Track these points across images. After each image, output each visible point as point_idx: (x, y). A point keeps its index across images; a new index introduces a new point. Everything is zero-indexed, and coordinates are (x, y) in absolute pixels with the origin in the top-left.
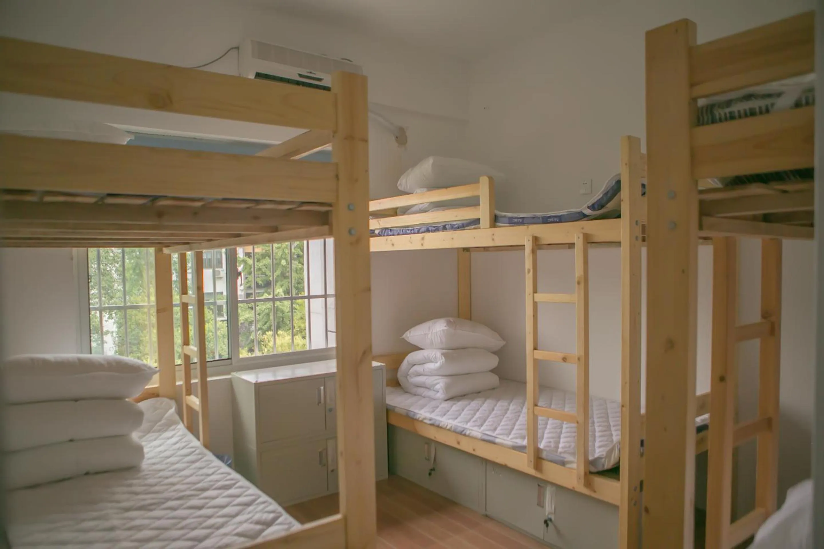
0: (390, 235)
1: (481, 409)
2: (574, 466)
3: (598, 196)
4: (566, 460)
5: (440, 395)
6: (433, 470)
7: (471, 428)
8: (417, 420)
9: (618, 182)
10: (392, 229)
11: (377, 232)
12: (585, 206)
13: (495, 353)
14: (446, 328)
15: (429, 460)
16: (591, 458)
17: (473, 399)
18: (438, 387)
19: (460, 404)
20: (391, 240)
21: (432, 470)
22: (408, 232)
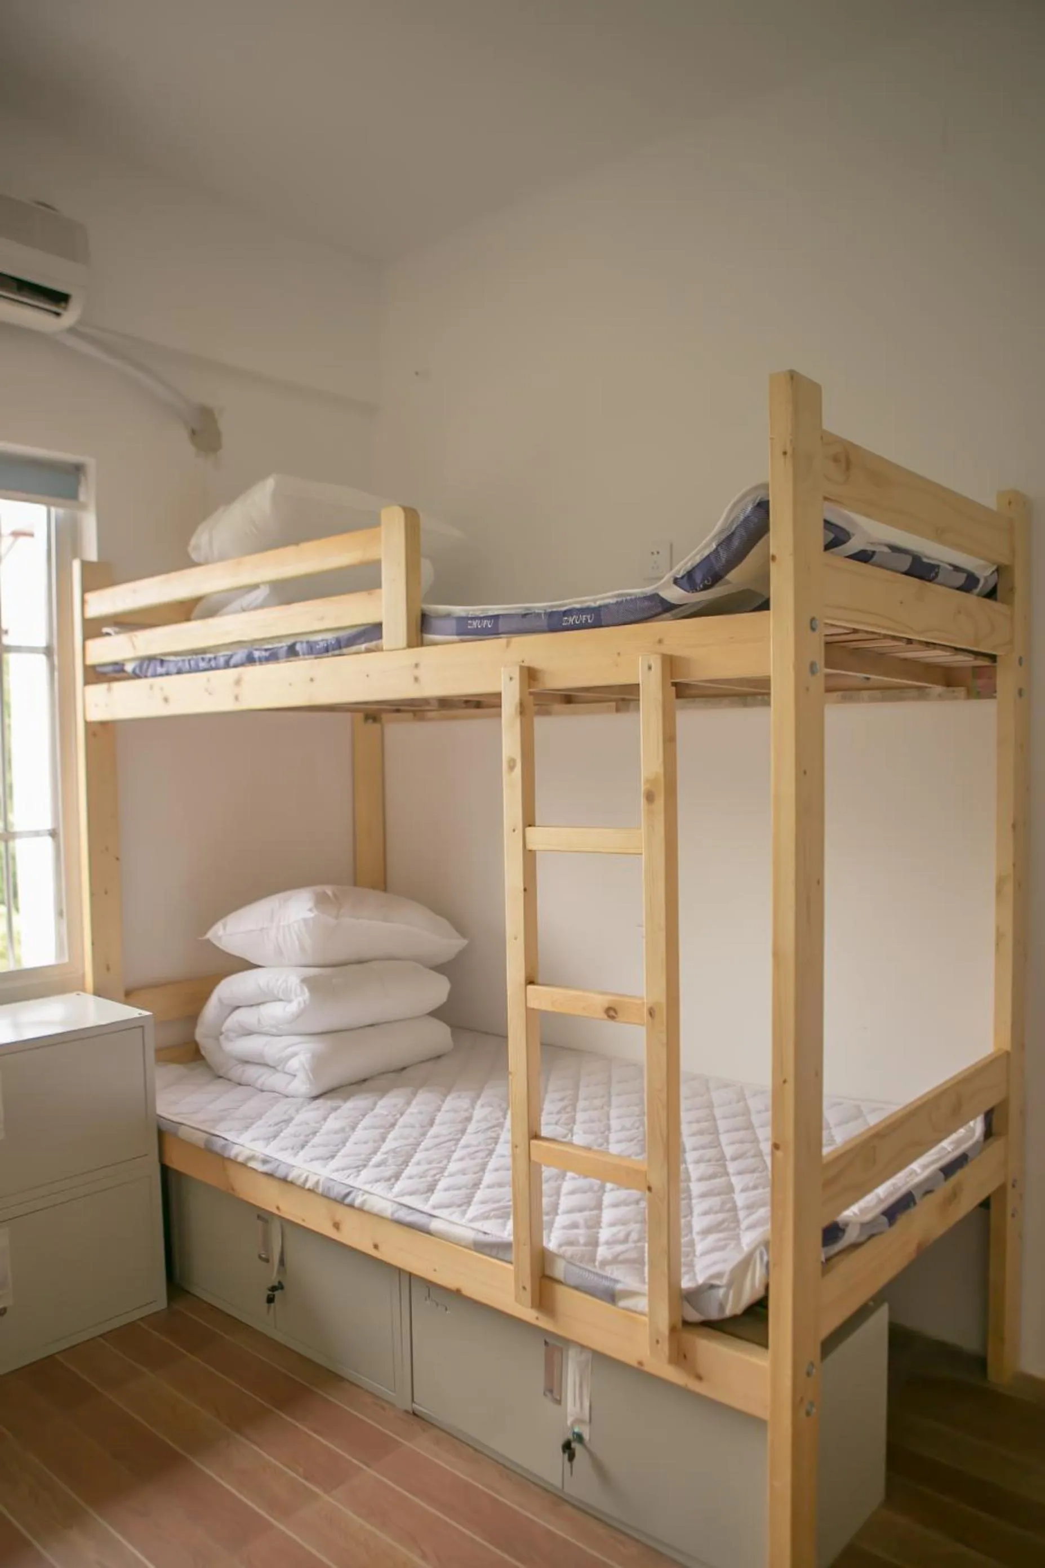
0: (161, 675)
1: (401, 1122)
2: (642, 1304)
3: (705, 548)
4: (619, 1287)
5: (301, 1086)
6: (279, 1287)
7: (367, 1187)
8: (233, 1161)
9: (763, 507)
10: (163, 658)
11: (129, 667)
12: (668, 577)
13: (440, 969)
14: (311, 915)
15: (267, 1260)
16: (686, 1283)
17: (383, 1092)
18: (294, 1064)
19: (350, 1106)
20: (162, 689)
21: (273, 1289)
22: (202, 665)
